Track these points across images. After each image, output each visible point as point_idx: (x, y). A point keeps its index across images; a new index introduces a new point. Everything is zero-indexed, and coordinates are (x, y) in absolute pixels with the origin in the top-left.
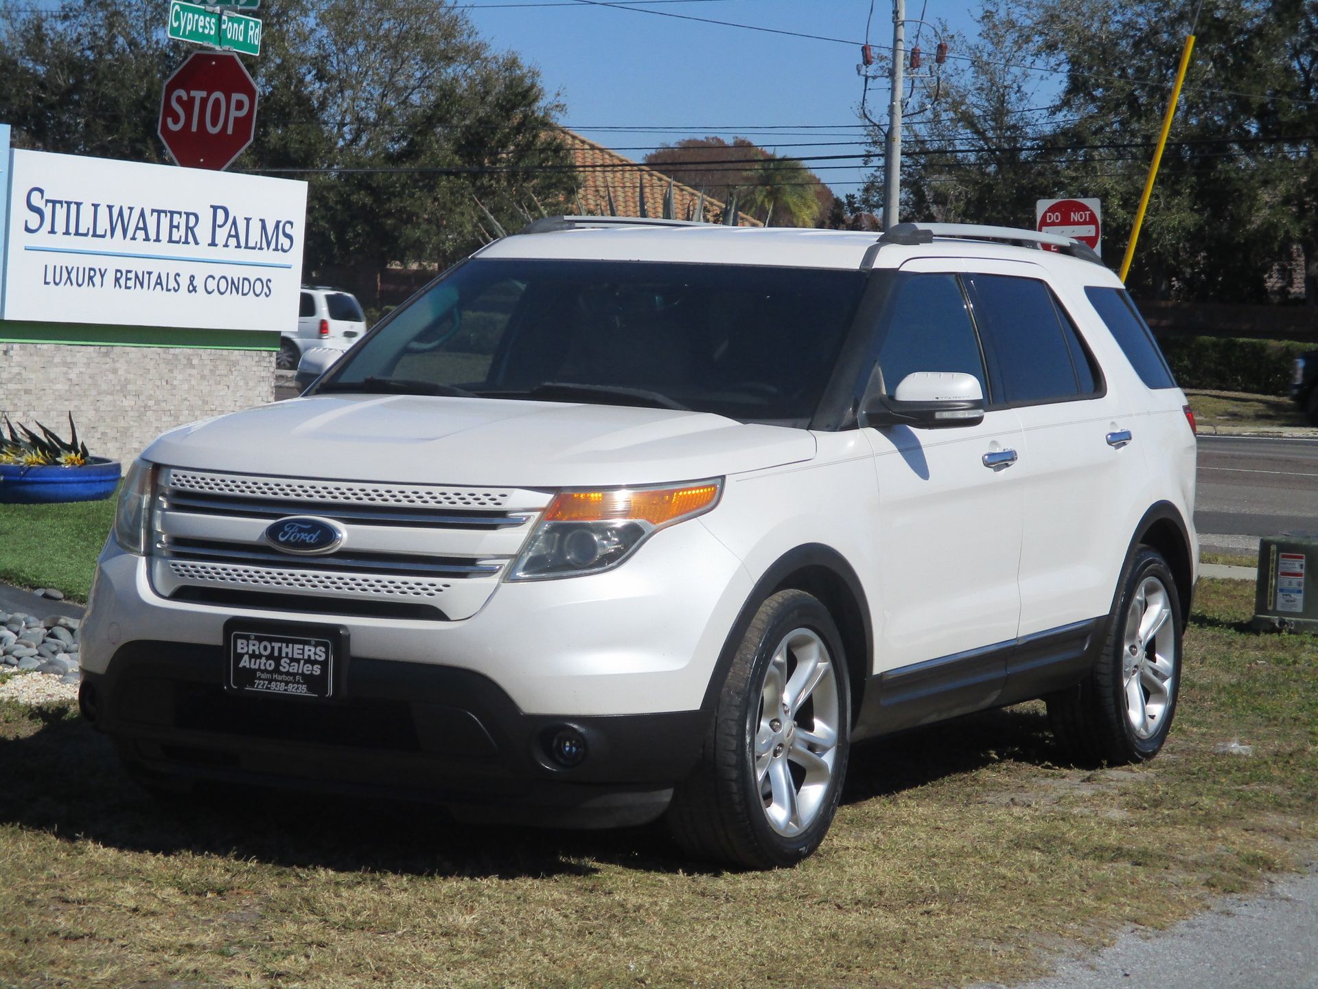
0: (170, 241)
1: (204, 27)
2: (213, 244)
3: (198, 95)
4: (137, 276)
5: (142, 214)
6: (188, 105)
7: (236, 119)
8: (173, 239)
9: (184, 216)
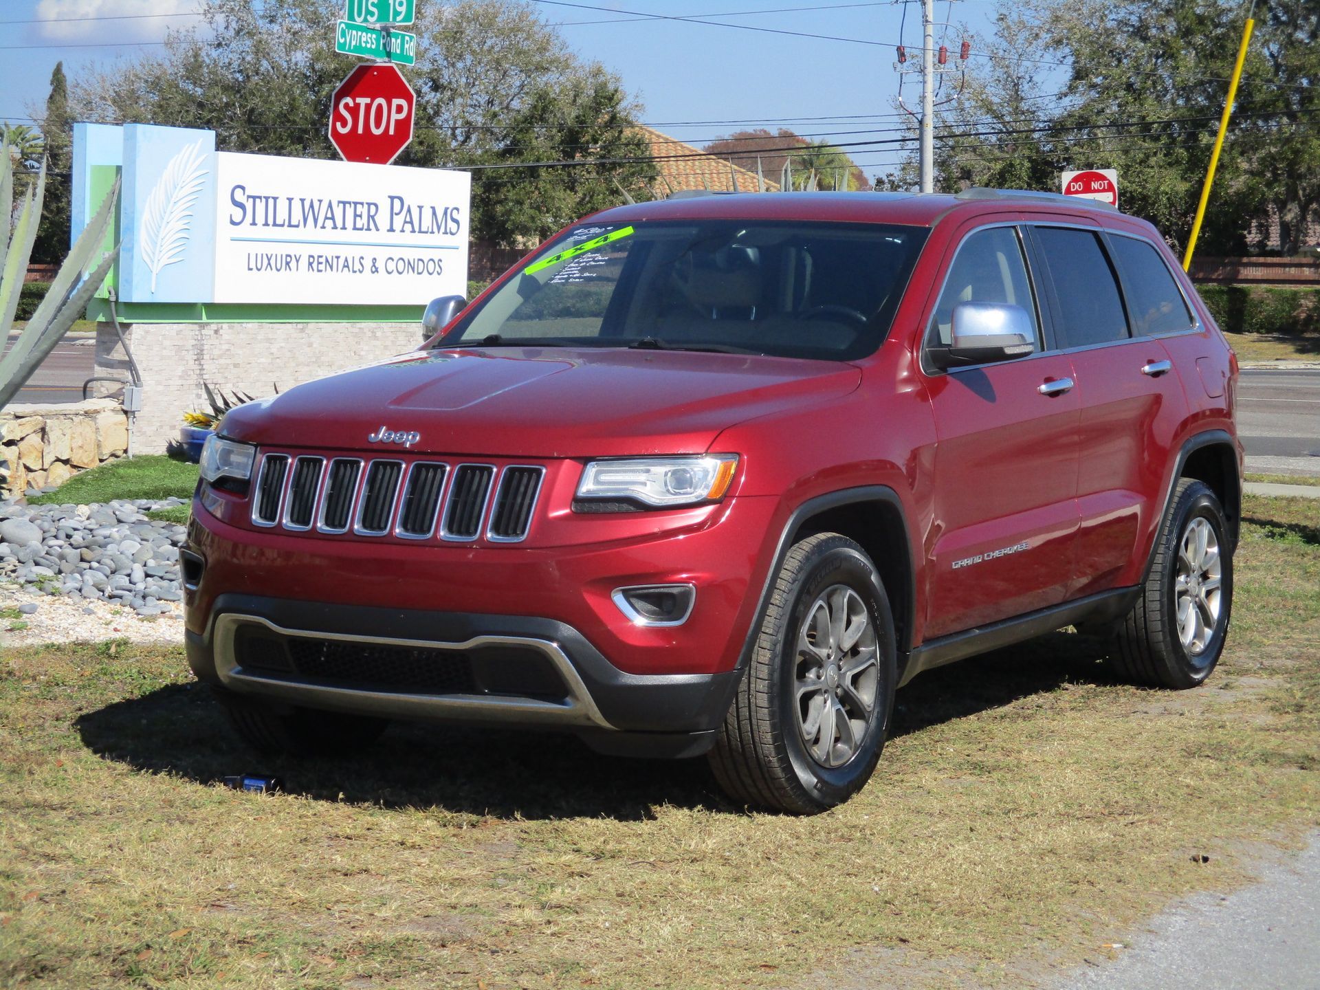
0: (355, 228)
1: (366, 42)
2: (391, 230)
3: (362, 101)
4: (327, 261)
5: (330, 205)
6: (354, 111)
7: (397, 121)
8: (357, 226)
9: (366, 206)
